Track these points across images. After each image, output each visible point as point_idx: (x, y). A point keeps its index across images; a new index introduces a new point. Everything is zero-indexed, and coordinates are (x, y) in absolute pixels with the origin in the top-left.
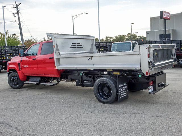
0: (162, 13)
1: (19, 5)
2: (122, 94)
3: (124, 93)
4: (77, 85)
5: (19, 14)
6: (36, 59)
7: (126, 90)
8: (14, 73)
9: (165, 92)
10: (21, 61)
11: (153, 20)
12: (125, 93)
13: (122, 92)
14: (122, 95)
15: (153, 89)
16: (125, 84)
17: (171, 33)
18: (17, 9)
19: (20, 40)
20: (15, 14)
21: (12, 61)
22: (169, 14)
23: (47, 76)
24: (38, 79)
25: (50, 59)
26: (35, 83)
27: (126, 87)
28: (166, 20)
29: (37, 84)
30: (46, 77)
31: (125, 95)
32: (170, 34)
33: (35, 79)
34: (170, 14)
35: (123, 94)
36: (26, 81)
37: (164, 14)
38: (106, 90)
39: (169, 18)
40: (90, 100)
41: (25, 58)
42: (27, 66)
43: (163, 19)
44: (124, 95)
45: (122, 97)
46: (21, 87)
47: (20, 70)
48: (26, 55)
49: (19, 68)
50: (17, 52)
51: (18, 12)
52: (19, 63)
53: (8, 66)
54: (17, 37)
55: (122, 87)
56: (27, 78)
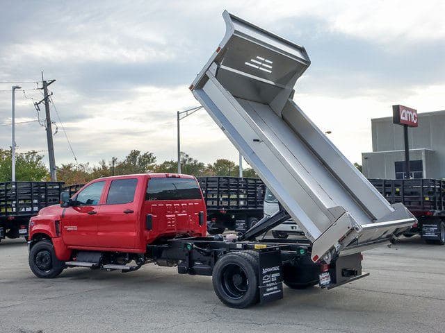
0: (397, 109)
1: (49, 84)
2: (269, 287)
3: (273, 286)
4: (181, 271)
5: (50, 104)
6: (95, 213)
7: (277, 281)
8: (43, 243)
9: (364, 291)
10: (62, 216)
11: (377, 124)
12: (276, 288)
13: (268, 283)
14: (268, 290)
15: (329, 280)
16: (277, 268)
17: (423, 159)
18: (46, 92)
19: (48, 166)
20: (40, 103)
21: (40, 217)
22: (414, 114)
23: (117, 250)
24: (98, 257)
25: (127, 213)
26: (90, 265)
27: (278, 275)
28: (408, 128)
29: (93, 267)
30: (113, 253)
31: (276, 290)
32: (421, 161)
33: (90, 257)
34: (418, 112)
35: (271, 289)
36: (69, 261)
37: (402, 112)
38: (237, 279)
39: (415, 122)
40: (206, 302)
41: (70, 211)
42: (75, 228)
43: (402, 124)
44: (274, 290)
45: (268, 294)
46: (56, 275)
47: (58, 237)
48: (75, 204)
49: (57, 232)
50: (43, 196)
51: (46, 99)
52: (57, 222)
53: (31, 227)
54: (39, 158)
55: (268, 273)
56: (73, 254)
